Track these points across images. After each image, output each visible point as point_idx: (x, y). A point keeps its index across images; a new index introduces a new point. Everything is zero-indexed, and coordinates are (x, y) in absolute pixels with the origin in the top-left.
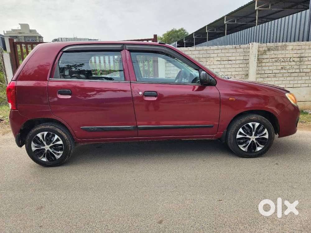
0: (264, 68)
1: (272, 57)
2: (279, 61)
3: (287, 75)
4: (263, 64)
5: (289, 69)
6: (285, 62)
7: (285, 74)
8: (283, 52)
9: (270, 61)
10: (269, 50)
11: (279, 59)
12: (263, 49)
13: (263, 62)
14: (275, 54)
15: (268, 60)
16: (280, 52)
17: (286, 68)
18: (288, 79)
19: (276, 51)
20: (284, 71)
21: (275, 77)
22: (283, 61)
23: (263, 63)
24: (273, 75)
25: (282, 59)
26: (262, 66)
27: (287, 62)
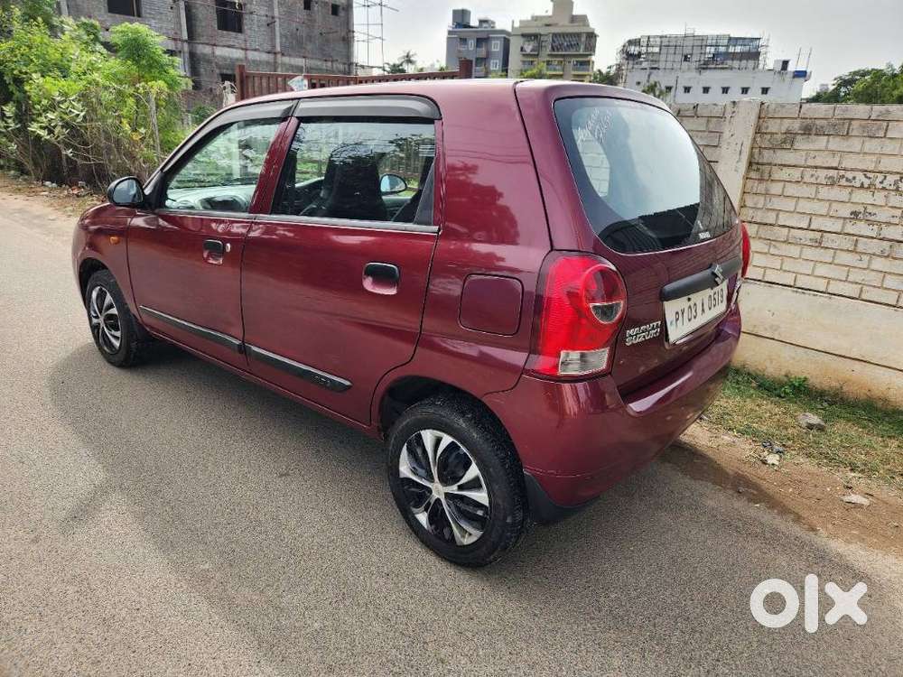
0: (777, 203)
1: (818, 162)
2: (843, 182)
3: (875, 246)
4: (776, 188)
5: (889, 224)
6: (870, 188)
7: (866, 244)
8: (872, 145)
9: (807, 179)
10: (807, 131)
11: (849, 175)
12: (781, 124)
13: (775, 176)
14: (833, 153)
15: (796, 174)
16: (855, 144)
17: (877, 219)
18: (879, 264)
19: (838, 139)
20: (861, 228)
21: (818, 244)
22: (862, 186)
23: (774, 184)
24: (811, 235)
25: (860, 176)
26: (767, 194)
27: (885, 193)
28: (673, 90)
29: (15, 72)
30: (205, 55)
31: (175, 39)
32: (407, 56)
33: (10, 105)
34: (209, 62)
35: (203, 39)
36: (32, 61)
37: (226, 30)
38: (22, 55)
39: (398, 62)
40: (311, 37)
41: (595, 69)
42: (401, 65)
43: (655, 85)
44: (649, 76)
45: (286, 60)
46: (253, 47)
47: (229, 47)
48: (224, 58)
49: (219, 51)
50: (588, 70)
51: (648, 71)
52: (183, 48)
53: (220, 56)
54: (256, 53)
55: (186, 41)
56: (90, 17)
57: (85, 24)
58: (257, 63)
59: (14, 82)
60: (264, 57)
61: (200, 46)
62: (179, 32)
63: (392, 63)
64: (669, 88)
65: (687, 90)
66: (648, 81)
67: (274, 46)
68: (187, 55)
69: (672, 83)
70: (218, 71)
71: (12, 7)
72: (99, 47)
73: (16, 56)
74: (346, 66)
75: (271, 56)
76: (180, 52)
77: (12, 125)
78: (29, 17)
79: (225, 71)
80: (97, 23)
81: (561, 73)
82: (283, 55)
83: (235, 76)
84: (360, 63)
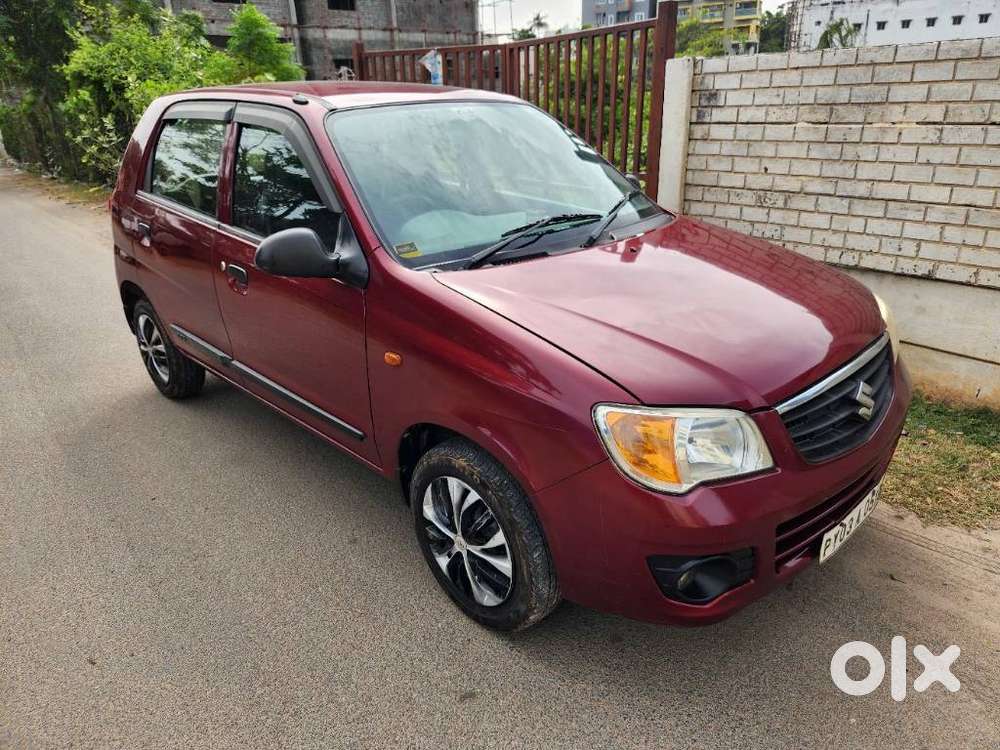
28: (863, 27)
29: (114, 78)
30: (316, 39)
31: (283, 26)
32: (538, 18)
33: (110, 116)
34: (321, 48)
35: (315, 22)
36: (132, 64)
37: (338, 8)
38: (122, 58)
39: (527, 27)
40: (430, 6)
41: (763, 12)
42: (531, 30)
43: (841, 23)
44: (832, 12)
45: (404, 36)
46: (367, 26)
47: (342, 27)
48: (336, 41)
49: (332, 34)
50: (755, 13)
51: (831, 6)
52: (292, 34)
53: (334, 40)
54: (371, 32)
55: (295, 26)
56: (194, 9)
57: (187, 16)
58: (372, 44)
59: (114, 90)
60: (380, 35)
61: (311, 30)
62: (287, 16)
63: (519, 29)
64: (858, 26)
65: (881, 25)
66: (831, 18)
67: (390, 22)
68: (298, 42)
69: (861, 19)
70: (330, 57)
71: (109, 5)
72: (203, 41)
73: (115, 59)
74: (471, 37)
75: (388, 33)
76: (290, 39)
77: (115, 139)
78: (126, 14)
79: (339, 57)
80: (200, 15)
81: (721, 20)
82: (400, 31)
83: (352, 61)
84: (486, 33)
